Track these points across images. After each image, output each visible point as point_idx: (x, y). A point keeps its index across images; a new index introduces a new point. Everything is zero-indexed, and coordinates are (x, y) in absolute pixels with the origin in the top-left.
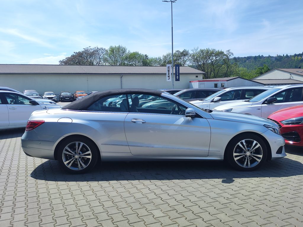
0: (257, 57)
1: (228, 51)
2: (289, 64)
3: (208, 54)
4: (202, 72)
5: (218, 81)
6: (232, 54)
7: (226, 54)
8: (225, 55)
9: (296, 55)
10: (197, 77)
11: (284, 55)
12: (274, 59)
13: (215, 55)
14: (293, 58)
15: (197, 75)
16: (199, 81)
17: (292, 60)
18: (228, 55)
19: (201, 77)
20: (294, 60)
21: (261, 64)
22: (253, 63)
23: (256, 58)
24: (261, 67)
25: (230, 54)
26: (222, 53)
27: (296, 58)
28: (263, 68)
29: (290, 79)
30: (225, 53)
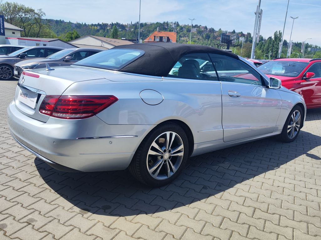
0: (59, 21)
1: (40, 10)
2: (88, 32)
3: (17, 9)
4: (20, 29)
5: (40, 41)
6: (45, 14)
7: (38, 12)
8: (37, 14)
9: (92, 25)
10: (14, 33)
11: (82, 23)
12: (74, 26)
13: (25, 12)
14: (90, 27)
15: (13, 31)
16: (18, 39)
17: (90, 28)
18: (41, 15)
19: (18, 34)
20: (92, 29)
21: (63, 28)
22: (54, 27)
23: (57, 22)
24: (70, 32)
25: (42, 13)
26: (32, 11)
27: (93, 27)
28: (73, 33)
29: (102, 46)
30: (36, 11)
